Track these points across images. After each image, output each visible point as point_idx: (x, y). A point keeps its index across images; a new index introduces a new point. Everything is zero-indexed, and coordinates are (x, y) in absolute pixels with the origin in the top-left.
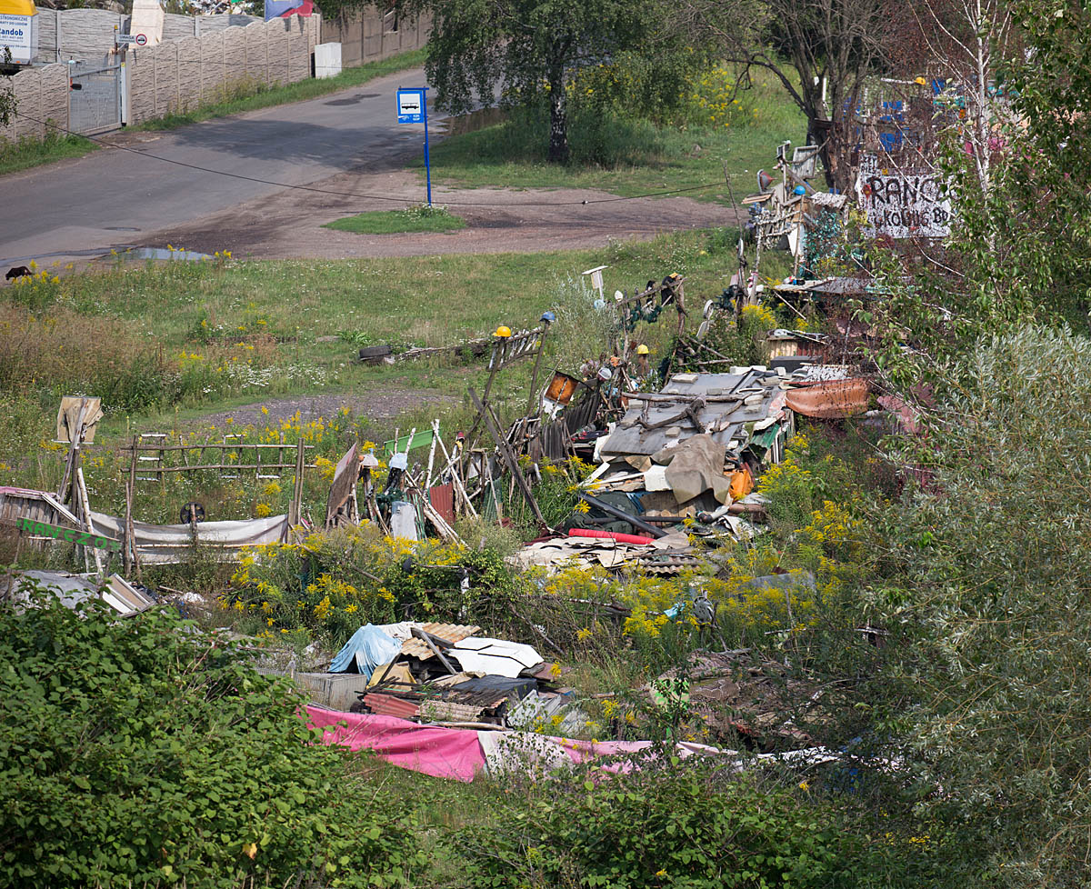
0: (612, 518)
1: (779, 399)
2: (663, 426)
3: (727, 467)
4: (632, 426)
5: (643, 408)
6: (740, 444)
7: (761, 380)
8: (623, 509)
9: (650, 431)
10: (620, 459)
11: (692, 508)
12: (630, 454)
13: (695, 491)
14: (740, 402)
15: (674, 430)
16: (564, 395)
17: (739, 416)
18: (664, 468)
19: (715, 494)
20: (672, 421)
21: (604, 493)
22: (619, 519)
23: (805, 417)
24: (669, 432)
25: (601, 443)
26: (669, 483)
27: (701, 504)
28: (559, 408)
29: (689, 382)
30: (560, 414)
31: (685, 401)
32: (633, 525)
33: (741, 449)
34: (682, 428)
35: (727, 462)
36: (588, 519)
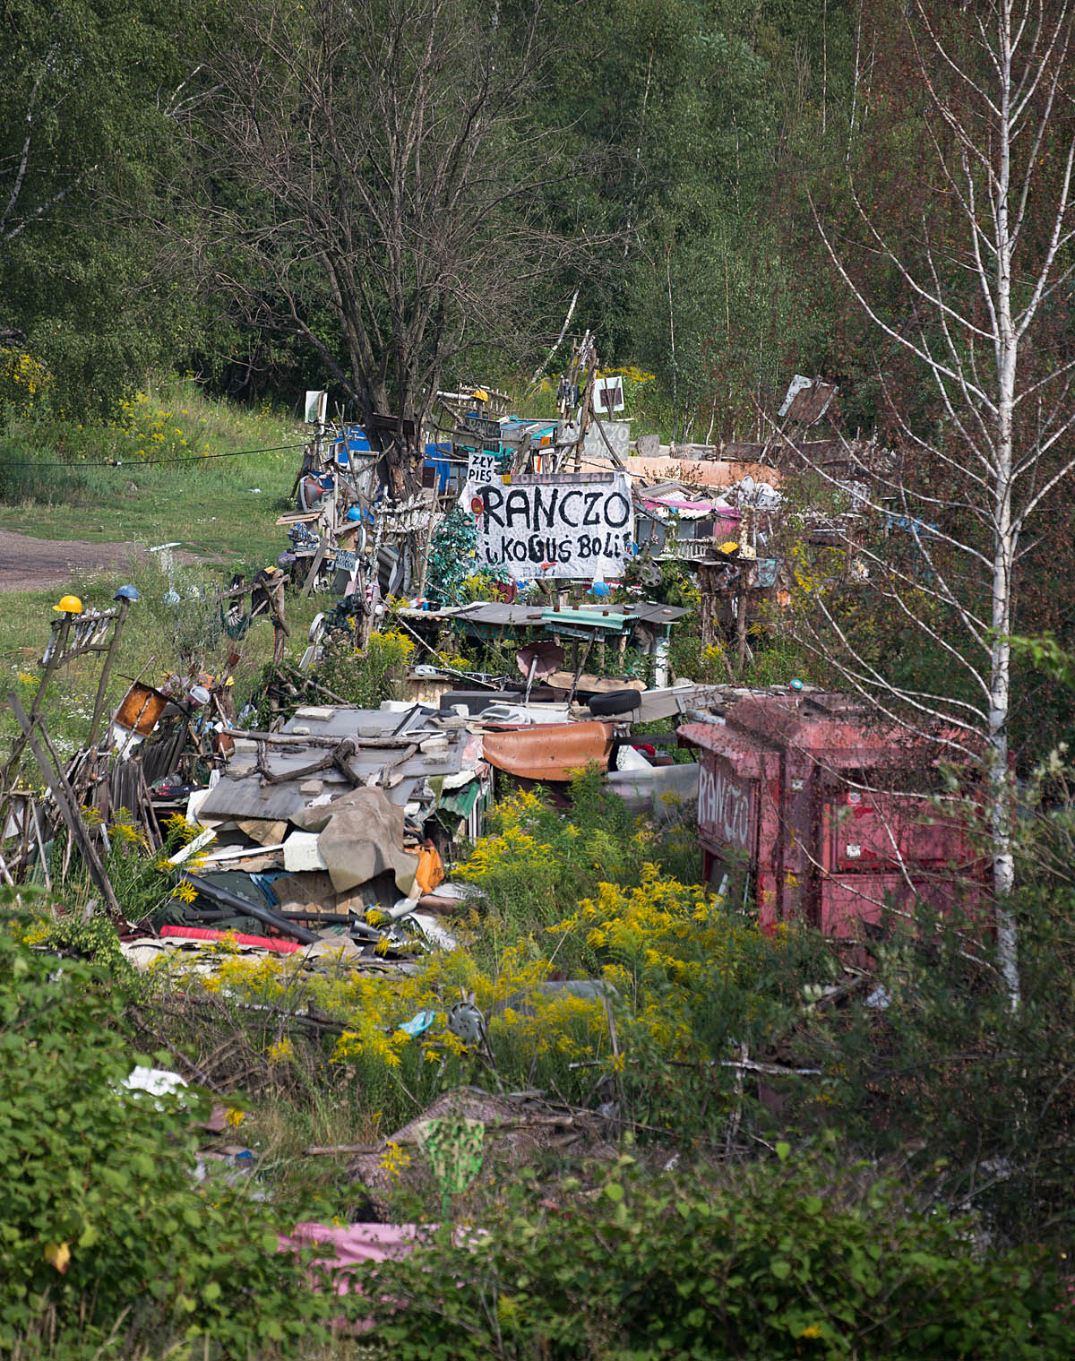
0: (231, 911)
1: (473, 745)
2: (294, 778)
3: (406, 842)
4: (246, 776)
5: (259, 753)
6: (422, 808)
7: (436, 720)
8: (246, 898)
9: (275, 784)
10: (229, 826)
11: (358, 900)
12: (246, 818)
13: (365, 872)
14: (412, 749)
15: (313, 784)
16: (145, 720)
17: (416, 767)
18: (316, 836)
19: (397, 879)
20: (309, 771)
21: (213, 872)
22: (241, 912)
23: (510, 776)
24: (305, 787)
25: (197, 800)
26: (323, 859)
27: (372, 895)
28: (135, 741)
29: (323, 720)
30: (135, 751)
31: (322, 745)
32: (263, 921)
33: (425, 816)
34: (326, 783)
35: (406, 833)
36: (190, 912)
